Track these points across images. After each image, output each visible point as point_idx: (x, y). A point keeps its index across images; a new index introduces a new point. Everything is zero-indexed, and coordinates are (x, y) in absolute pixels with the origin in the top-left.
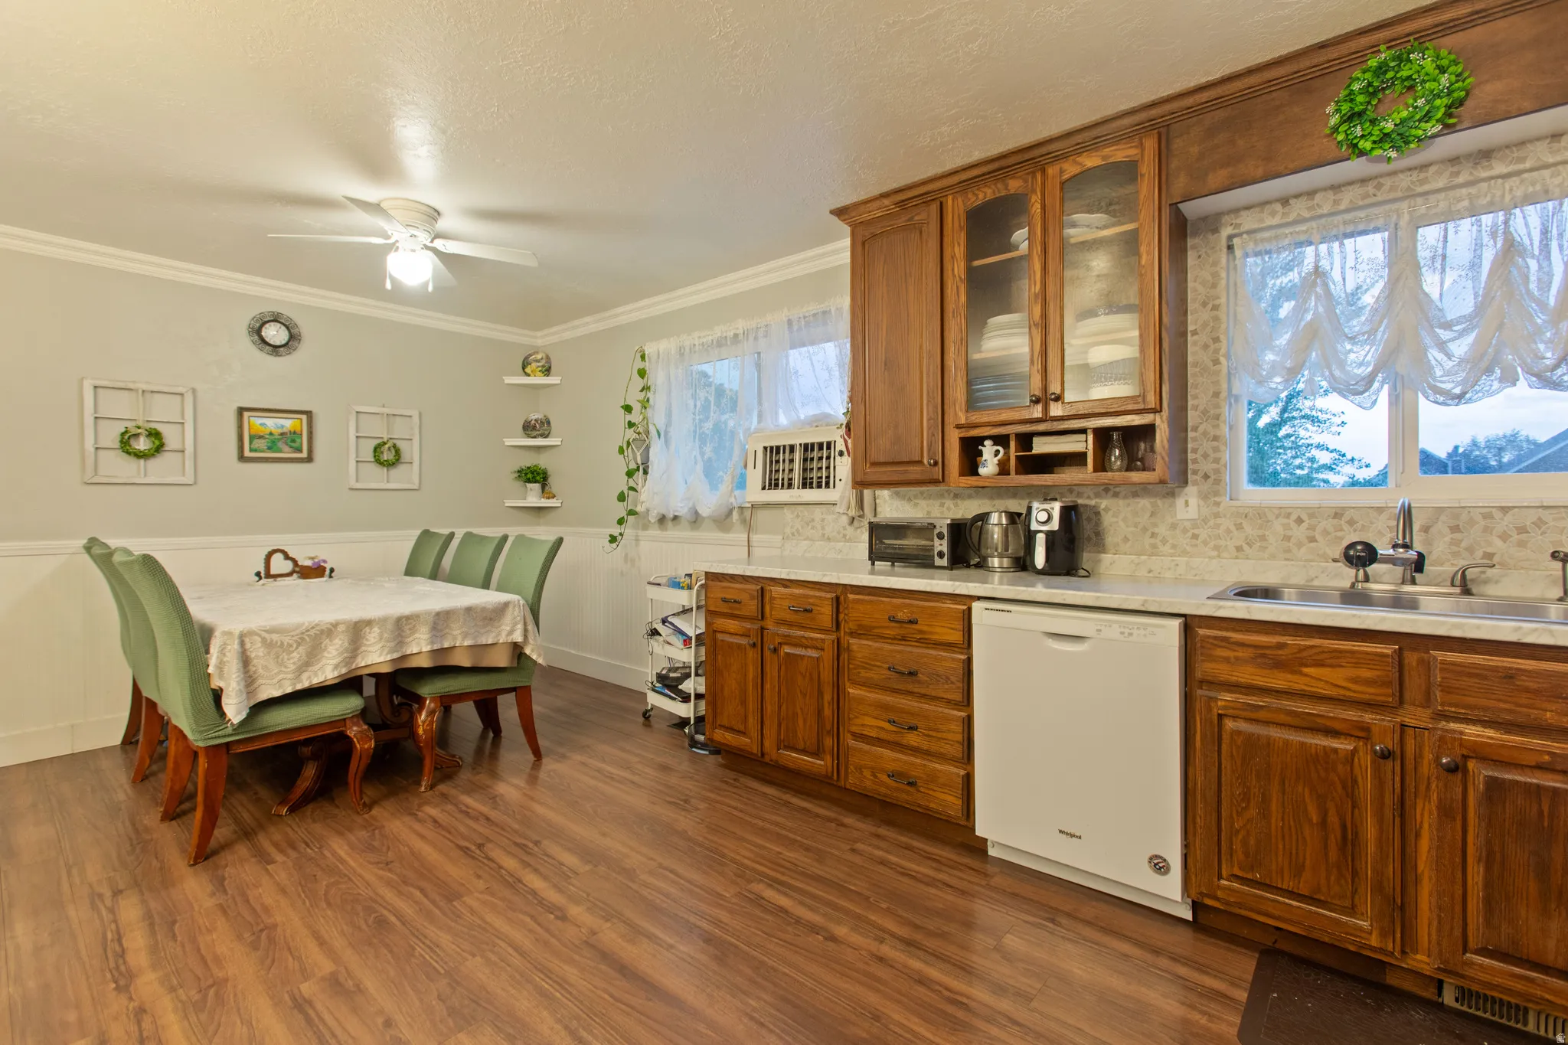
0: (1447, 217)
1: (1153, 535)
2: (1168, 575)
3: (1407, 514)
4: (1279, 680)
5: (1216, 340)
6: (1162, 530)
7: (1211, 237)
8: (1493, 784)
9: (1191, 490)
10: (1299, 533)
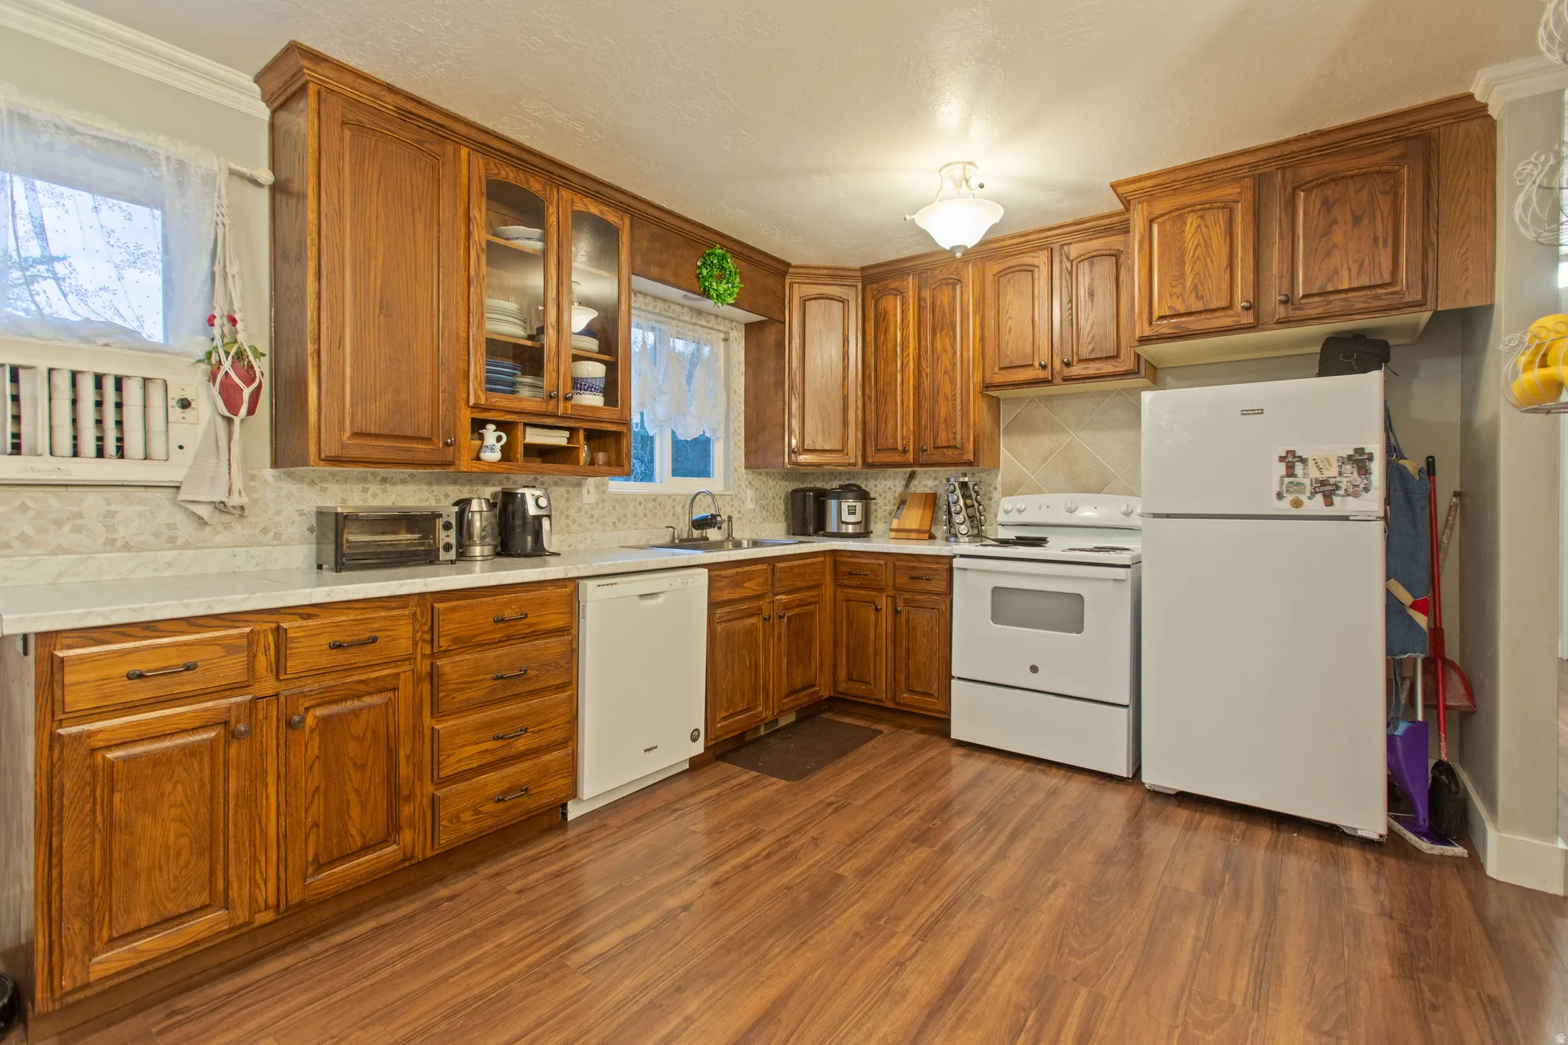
1: (567, 517)
2: (581, 547)
4: (738, 593)
6: (572, 512)
8: (789, 619)
9: (590, 482)
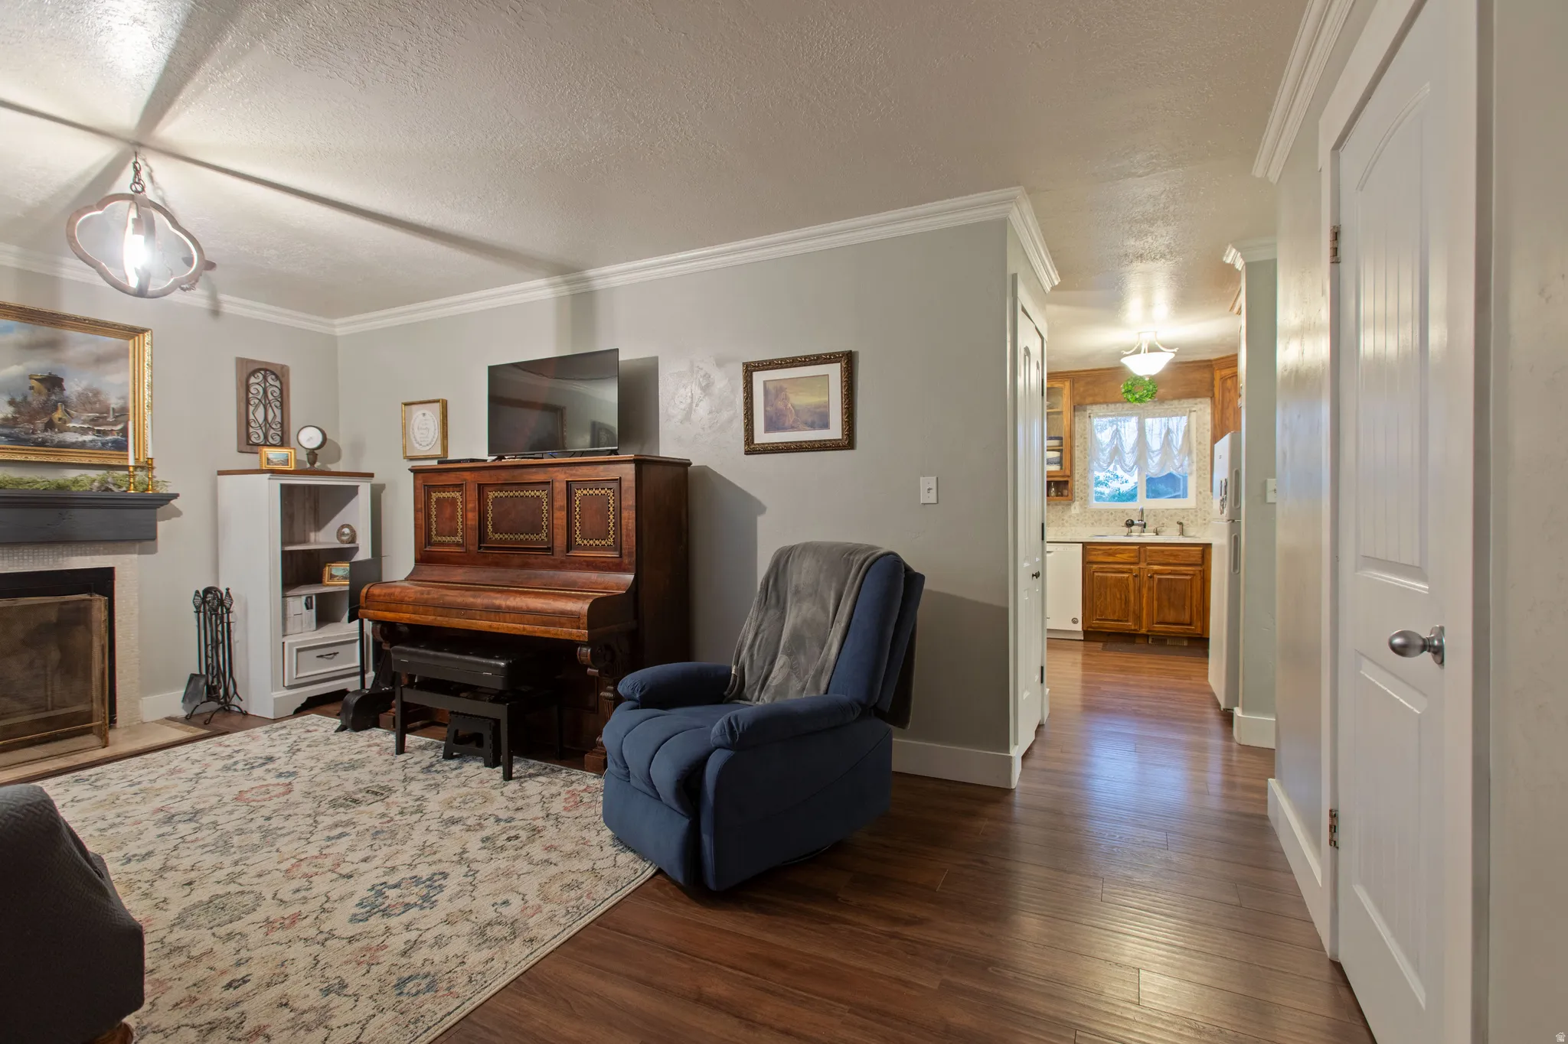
0: (1154, 416)
1: (1063, 520)
3: (1142, 511)
4: (1111, 559)
5: (1085, 450)
6: (1066, 518)
7: (1083, 412)
8: (1160, 580)
9: (1077, 504)
10: (1111, 518)
